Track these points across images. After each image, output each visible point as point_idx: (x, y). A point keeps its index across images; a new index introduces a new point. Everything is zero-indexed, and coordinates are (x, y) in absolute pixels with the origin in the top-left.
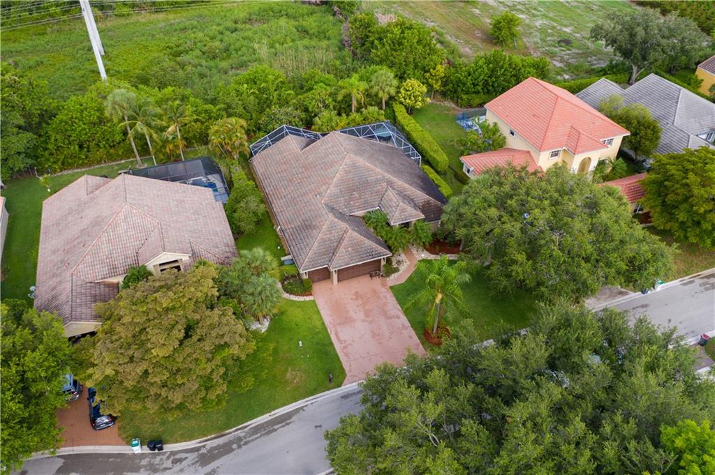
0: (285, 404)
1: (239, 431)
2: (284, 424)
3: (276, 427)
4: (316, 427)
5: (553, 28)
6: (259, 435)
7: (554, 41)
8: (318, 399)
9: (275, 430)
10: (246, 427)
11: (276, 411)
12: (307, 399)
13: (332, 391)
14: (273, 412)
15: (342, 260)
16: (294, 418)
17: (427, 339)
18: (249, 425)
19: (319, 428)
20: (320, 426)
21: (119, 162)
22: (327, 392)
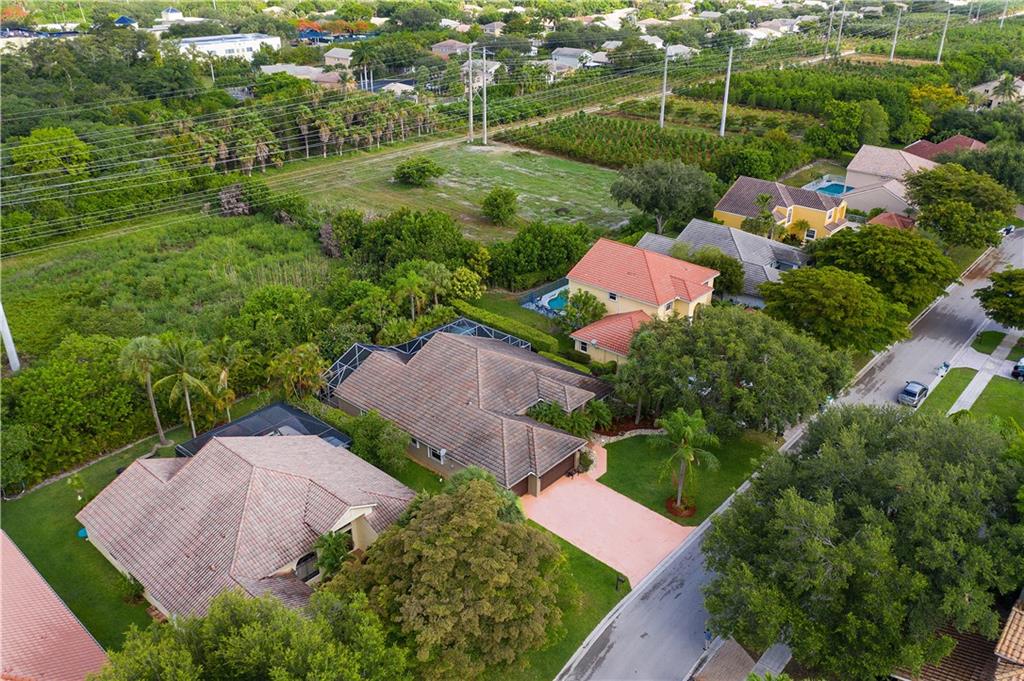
0: (590, 630)
1: (565, 677)
2: (606, 649)
3: (601, 655)
4: (642, 636)
5: (539, 200)
6: (590, 671)
7: (550, 212)
8: (620, 611)
9: (603, 658)
10: (568, 669)
11: (587, 640)
12: (608, 616)
13: (626, 597)
14: (584, 643)
15: (544, 462)
16: (612, 638)
17: (676, 515)
18: (570, 667)
19: (646, 637)
20: (646, 634)
21: (125, 449)
22: (622, 602)
